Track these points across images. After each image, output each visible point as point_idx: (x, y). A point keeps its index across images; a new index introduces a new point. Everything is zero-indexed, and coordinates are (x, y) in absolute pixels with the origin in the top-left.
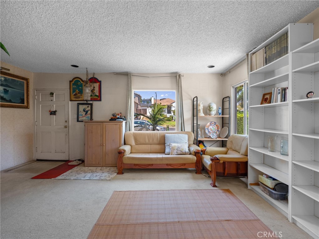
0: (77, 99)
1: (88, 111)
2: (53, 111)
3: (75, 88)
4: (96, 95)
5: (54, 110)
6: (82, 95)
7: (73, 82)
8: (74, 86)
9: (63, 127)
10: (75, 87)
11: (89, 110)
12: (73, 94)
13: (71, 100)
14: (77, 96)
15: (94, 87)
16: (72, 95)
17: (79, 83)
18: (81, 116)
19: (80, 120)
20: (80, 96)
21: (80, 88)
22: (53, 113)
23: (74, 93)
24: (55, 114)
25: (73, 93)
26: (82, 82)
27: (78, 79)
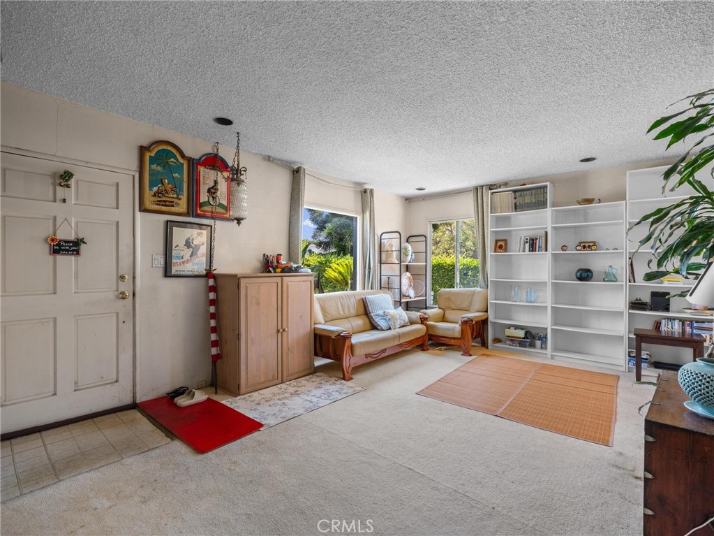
0: (164, 208)
1: (200, 245)
2: (66, 242)
3: (158, 172)
4: (221, 205)
5: (72, 237)
6: (180, 199)
7: (153, 154)
8: (154, 167)
9: (111, 295)
10: (159, 168)
11: (203, 244)
12: (150, 189)
13: (143, 209)
14: (164, 199)
15: (216, 182)
16: (148, 194)
17: (172, 160)
18: (178, 261)
19: (174, 272)
20: (176, 201)
21: (176, 175)
22: (68, 248)
23: (155, 189)
24: (77, 253)
25: (151, 186)
26: (181, 160)
27: (170, 148)
